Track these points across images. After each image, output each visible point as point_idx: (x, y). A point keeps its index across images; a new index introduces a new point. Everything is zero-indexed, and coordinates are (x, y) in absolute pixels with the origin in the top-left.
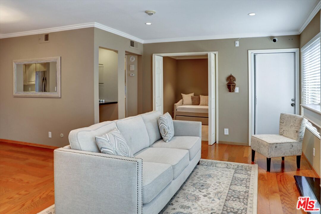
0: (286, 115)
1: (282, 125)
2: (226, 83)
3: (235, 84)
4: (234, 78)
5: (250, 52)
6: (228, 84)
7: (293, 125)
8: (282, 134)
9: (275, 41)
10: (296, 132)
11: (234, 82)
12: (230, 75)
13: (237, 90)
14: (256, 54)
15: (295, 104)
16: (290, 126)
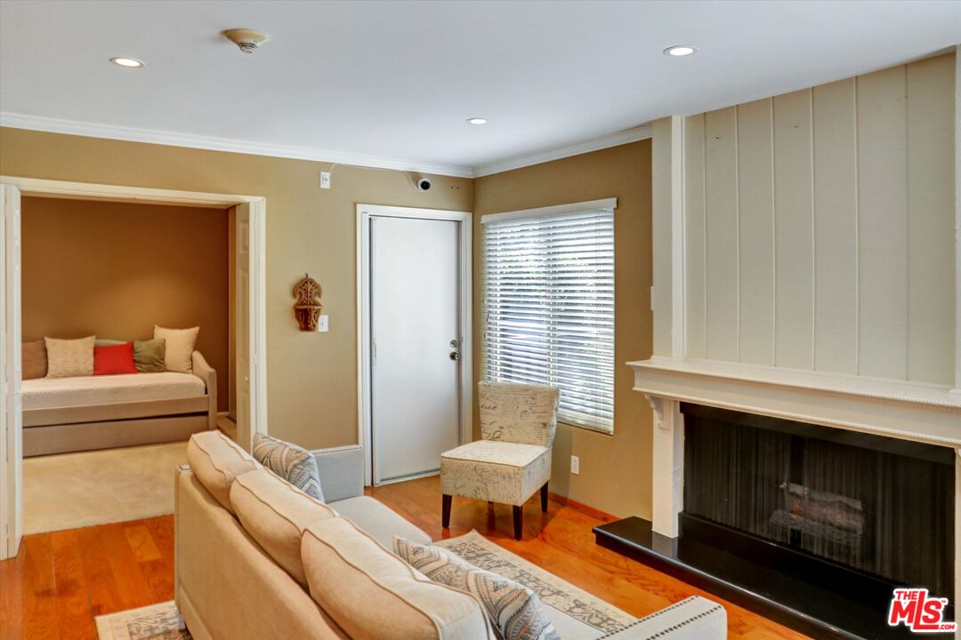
0: (499, 387)
1: (493, 415)
2: (293, 302)
3: (320, 305)
4: (317, 286)
5: (360, 208)
6: (297, 304)
7: (529, 411)
8: (499, 437)
9: (425, 186)
10: (541, 425)
11: (317, 299)
12: (304, 276)
13: (323, 323)
14: (373, 218)
15: (460, 354)
16: (519, 413)
